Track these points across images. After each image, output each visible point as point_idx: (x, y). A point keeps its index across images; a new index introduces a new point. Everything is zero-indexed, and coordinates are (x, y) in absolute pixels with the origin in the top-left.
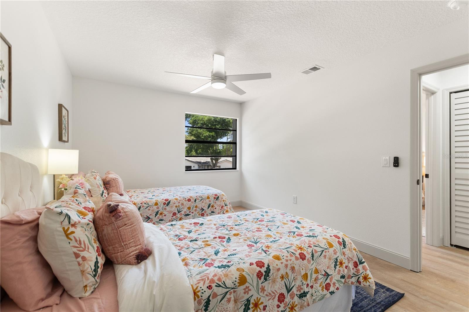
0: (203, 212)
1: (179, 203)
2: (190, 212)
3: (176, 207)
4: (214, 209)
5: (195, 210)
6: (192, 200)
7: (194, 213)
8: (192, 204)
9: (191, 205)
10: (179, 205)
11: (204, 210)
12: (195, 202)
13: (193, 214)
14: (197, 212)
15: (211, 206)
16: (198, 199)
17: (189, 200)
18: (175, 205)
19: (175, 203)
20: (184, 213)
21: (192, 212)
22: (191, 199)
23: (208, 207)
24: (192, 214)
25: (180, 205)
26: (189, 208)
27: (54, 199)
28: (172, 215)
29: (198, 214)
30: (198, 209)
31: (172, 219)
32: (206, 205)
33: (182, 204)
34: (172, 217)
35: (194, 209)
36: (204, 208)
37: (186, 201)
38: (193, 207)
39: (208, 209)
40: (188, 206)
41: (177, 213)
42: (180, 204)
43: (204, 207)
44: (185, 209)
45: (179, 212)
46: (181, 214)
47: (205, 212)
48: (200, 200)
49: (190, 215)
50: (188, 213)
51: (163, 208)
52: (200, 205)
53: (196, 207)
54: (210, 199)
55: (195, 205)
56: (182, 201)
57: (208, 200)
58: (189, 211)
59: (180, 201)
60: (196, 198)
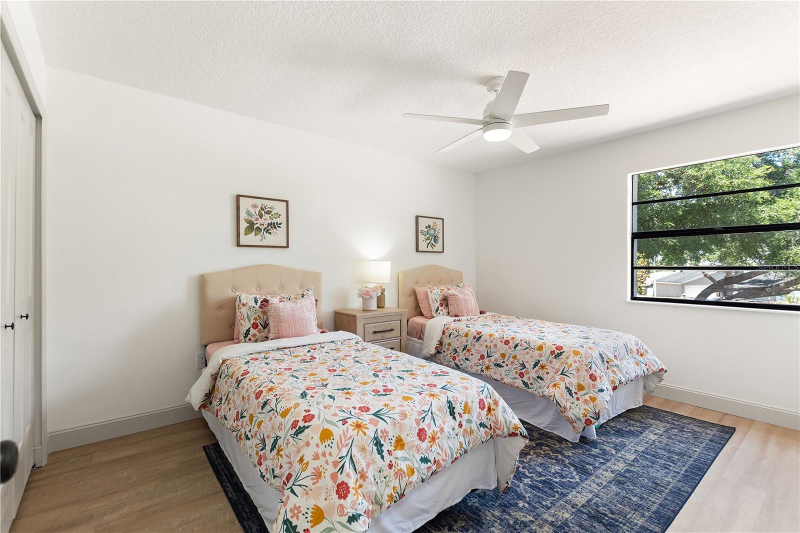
0: (523, 371)
1: (492, 342)
2: (503, 362)
3: (487, 346)
4: (544, 374)
5: (512, 363)
6: (511, 344)
7: (509, 366)
8: (510, 351)
9: (506, 350)
10: (490, 346)
11: (525, 367)
12: (515, 348)
13: (507, 368)
14: (514, 366)
15: (539, 365)
16: (521, 345)
17: (507, 342)
18: (486, 343)
19: (486, 341)
20: (494, 361)
21: (507, 363)
22: (511, 342)
23: (535, 366)
24: (505, 368)
25: (492, 347)
26: (503, 355)
27: (399, 308)
28: (479, 357)
29: (514, 371)
30: (516, 363)
31: (478, 363)
32: (531, 360)
33: (495, 346)
34: (479, 360)
35: (511, 359)
36: (526, 365)
37: (501, 342)
38: (510, 356)
39: (534, 368)
40: (502, 352)
41: (486, 356)
42: (492, 345)
43: (527, 362)
44: (497, 356)
45: (488, 357)
46: (490, 361)
47: (528, 373)
48: (524, 348)
49: (503, 367)
50: (500, 362)
51: (471, 342)
52: (522, 356)
53: (515, 357)
54: (541, 352)
55: (514, 353)
56: (496, 340)
57: (537, 352)
58: (503, 360)
59: (494, 339)
60: (519, 341)
